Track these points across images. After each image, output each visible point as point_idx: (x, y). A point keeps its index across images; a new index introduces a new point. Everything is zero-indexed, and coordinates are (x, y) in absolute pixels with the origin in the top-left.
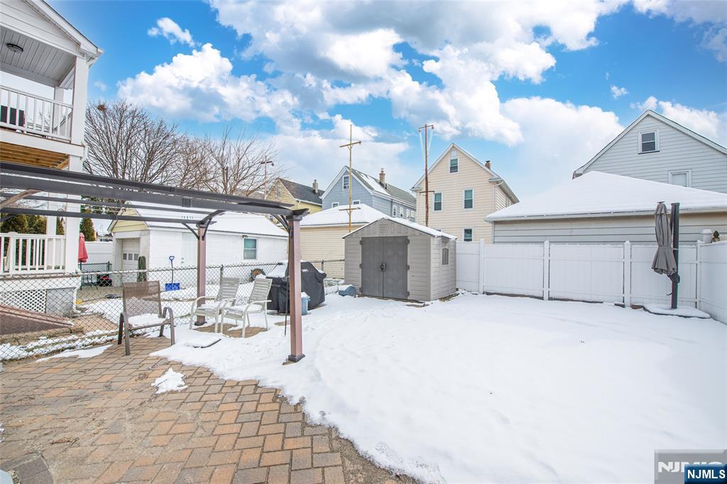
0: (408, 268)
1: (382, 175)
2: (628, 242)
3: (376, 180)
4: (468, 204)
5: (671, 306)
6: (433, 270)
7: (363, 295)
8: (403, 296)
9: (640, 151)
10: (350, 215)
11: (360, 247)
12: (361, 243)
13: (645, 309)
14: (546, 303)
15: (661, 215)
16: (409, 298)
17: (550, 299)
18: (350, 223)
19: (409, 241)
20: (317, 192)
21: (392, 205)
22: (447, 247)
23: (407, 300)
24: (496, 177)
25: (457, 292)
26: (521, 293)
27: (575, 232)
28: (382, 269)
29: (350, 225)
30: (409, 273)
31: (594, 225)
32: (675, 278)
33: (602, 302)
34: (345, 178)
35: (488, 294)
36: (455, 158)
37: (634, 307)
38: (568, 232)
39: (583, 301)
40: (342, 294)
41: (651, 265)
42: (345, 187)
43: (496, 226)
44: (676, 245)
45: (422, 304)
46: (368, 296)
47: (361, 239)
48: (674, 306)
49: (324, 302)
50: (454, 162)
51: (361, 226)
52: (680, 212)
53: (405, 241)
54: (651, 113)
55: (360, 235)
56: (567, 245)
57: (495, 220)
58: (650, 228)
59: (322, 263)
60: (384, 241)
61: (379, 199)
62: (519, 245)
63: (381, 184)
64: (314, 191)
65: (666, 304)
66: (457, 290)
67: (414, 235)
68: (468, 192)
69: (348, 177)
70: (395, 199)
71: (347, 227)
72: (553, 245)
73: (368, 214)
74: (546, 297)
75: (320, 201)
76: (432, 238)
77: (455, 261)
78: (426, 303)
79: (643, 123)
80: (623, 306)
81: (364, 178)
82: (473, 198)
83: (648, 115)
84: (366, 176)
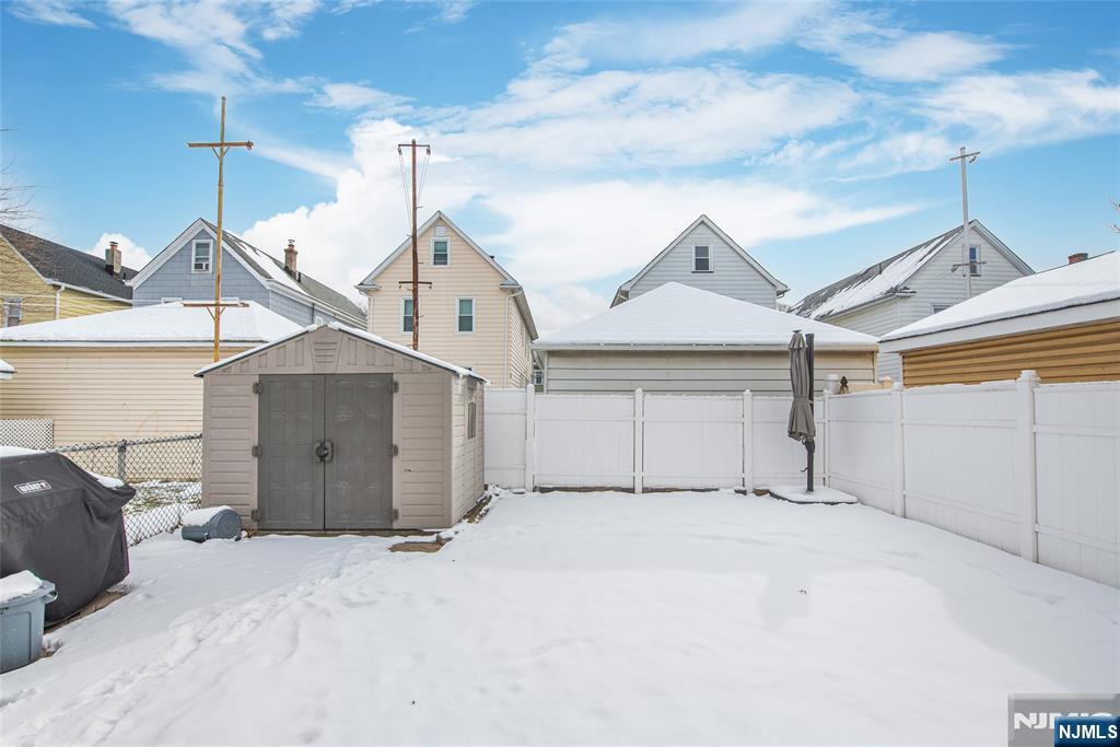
0: (394, 450)
1: (291, 252)
2: (748, 391)
3: (276, 262)
4: (465, 324)
5: (806, 487)
6: (456, 452)
7: (263, 530)
8: (380, 521)
9: (694, 269)
10: (217, 319)
11: (255, 399)
12: (258, 389)
13: (772, 495)
14: (638, 498)
15: (799, 349)
16: (396, 525)
17: (646, 490)
18: (216, 341)
19: (396, 384)
20: (117, 270)
21: (313, 315)
22: (473, 400)
23: (390, 532)
24: (511, 281)
25: (487, 493)
26: (599, 485)
27: (674, 375)
28: (322, 458)
29: (216, 345)
30: (397, 464)
31: (698, 363)
32: (810, 446)
33: (717, 490)
34: (198, 245)
35: (544, 490)
36: (441, 239)
37: (759, 493)
38: (662, 375)
39: (693, 490)
40: (195, 535)
41: (786, 427)
42: (198, 266)
43: (551, 359)
44: (811, 398)
45: (432, 538)
46: (280, 531)
47: (257, 379)
48: (810, 489)
49: (127, 580)
50: (442, 247)
51: (248, 348)
52: (815, 348)
53: (386, 386)
54: (706, 221)
55: (256, 369)
56: (668, 396)
57: (550, 348)
58: (782, 371)
59: (123, 448)
60: (326, 386)
61: (285, 301)
62: (613, 396)
63: (288, 271)
64: (109, 269)
65: (801, 484)
66: (486, 487)
67: (411, 371)
68: (466, 303)
69: (207, 245)
70: (320, 305)
71: (208, 350)
72: (648, 395)
73: (262, 324)
74: (638, 488)
75: (129, 293)
76: (453, 379)
77: (482, 430)
78: (445, 534)
79: (697, 231)
80: (744, 493)
81: (249, 252)
82: (473, 315)
83: (703, 222)
84: (254, 249)
